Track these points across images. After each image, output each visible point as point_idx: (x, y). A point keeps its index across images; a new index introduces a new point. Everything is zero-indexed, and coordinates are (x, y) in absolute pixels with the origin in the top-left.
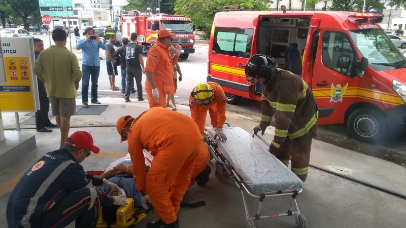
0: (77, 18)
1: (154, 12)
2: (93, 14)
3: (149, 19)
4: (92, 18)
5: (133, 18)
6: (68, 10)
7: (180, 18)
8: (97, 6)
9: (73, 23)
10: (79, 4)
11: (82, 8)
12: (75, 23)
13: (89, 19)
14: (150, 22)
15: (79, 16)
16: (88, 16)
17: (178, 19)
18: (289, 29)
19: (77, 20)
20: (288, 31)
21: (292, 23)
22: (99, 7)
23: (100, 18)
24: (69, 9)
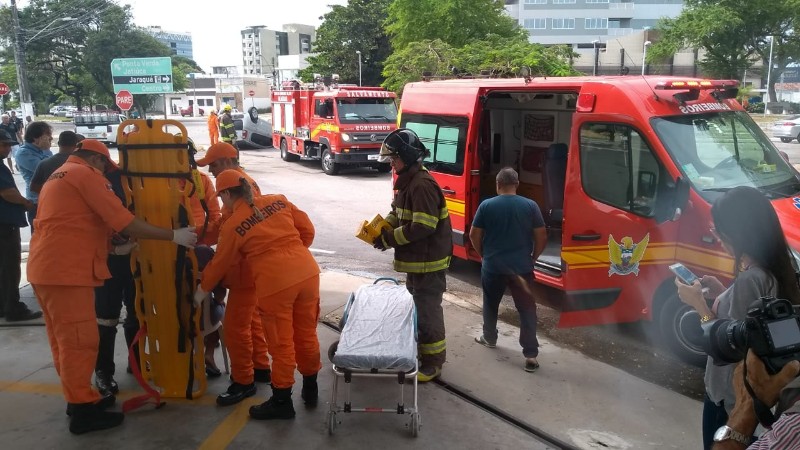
0: (213, 93)
1: (328, 82)
2: (242, 87)
3: (317, 94)
4: (241, 94)
5: (290, 94)
6: (162, 82)
7: (374, 92)
8: (255, 71)
9: (205, 102)
10: (220, 68)
11: (225, 76)
12: (210, 103)
13: (235, 94)
14: (318, 100)
15: (217, 90)
16: (235, 90)
17: (370, 95)
18: (555, 114)
19: (213, 98)
20: (553, 118)
21: (559, 102)
22: (258, 71)
23: (252, 94)
24: (164, 79)
